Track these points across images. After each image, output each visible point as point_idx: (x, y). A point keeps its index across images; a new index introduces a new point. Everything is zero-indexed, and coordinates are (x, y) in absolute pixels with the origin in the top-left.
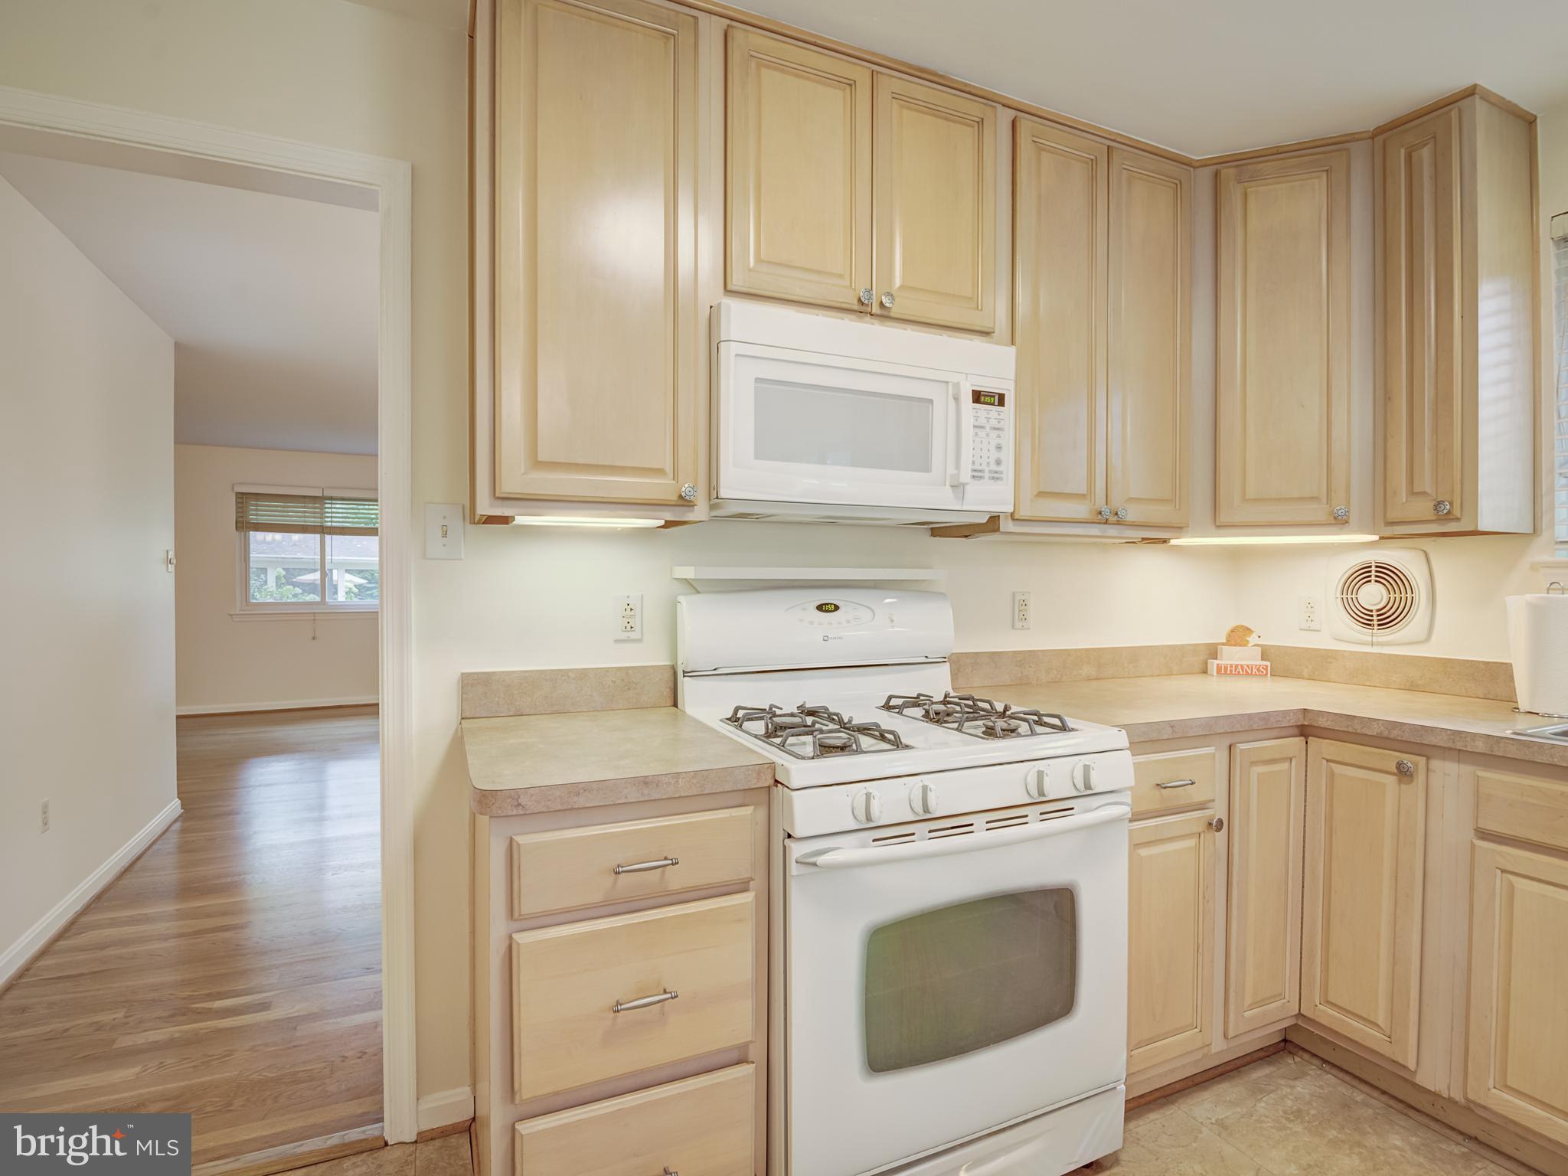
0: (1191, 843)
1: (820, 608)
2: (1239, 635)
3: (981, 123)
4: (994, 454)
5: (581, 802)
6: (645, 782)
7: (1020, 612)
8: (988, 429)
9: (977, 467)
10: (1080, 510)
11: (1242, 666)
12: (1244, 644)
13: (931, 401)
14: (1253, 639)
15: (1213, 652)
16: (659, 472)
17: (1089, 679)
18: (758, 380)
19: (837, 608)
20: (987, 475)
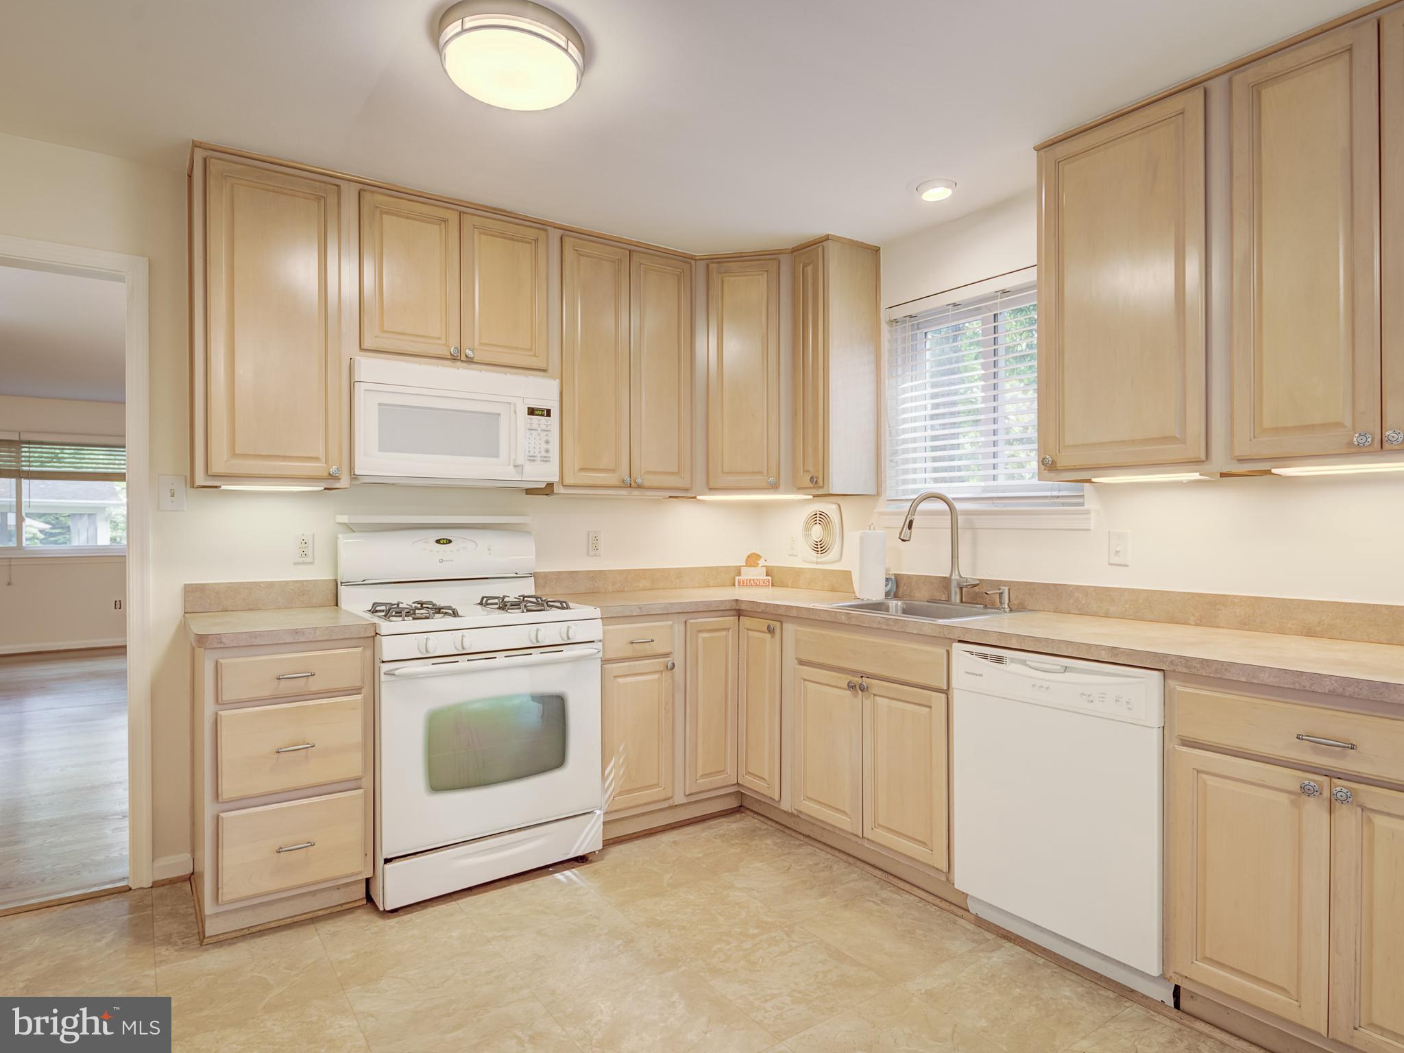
0: (656, 676)
1: (438, 541)
2: (752, 560)
3: (536, 240)
4: (544, 446)
5: (258, 642)
6: (296, 632)
7: (593, 544)
8: (539, 430)
9: (532, 454)
10: (611, 479)
11: (753, 580)
12: (756, 565)
13: (500, 414)
14: (761, 562)
15: (738, 571)
16: (316, 459)
17: (645, 589)
18: (379, 404)
19: (450, 541)
20: (539, 459)
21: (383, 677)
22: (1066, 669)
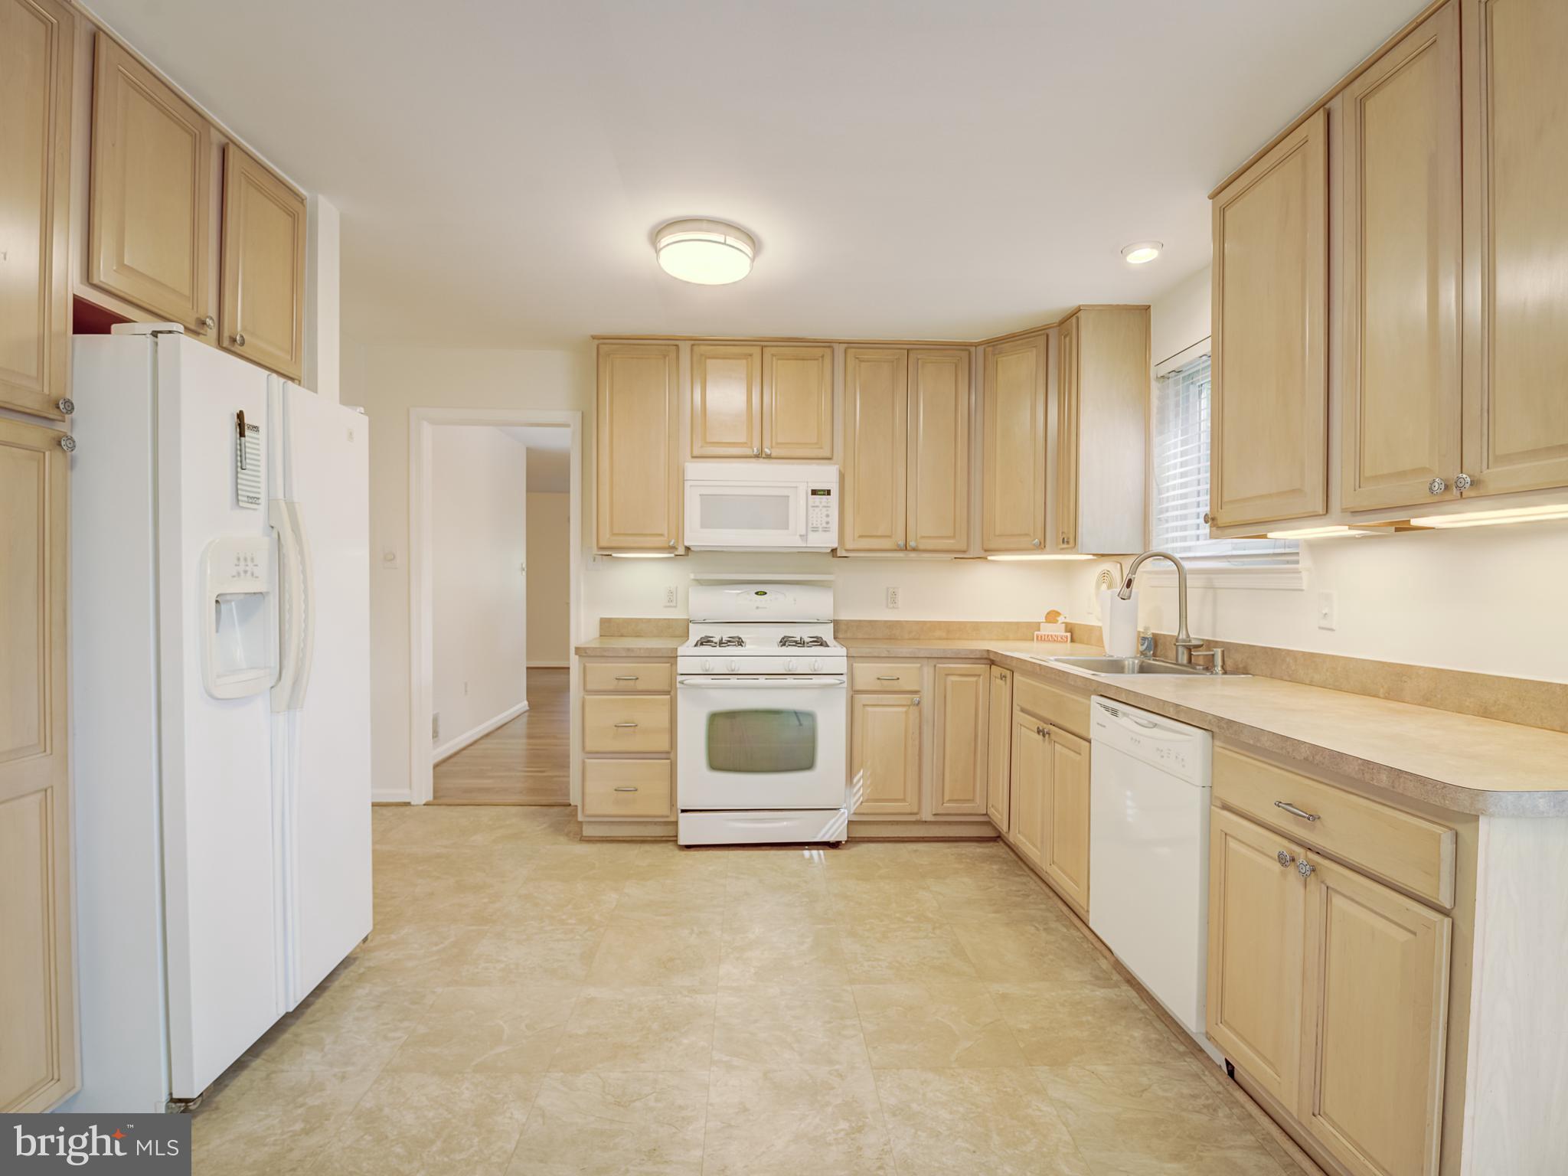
0: (904, 709)
1: (757, 593)
2: (1052, 616)
3: (823, 357)
4: (825, 519)
5: (606, 654)
6: (628, 650)
7: (892, 598)
8: (821, 506)
9: (815, 525)
10: (887, 544)
11: (1052, 636)
12: (1056, 622)
13: (788, 497)
14: (1061, 619)
15: (1037, 626)
16: (662, 535)
17: (940, 639)
18: (700, 495)
19: (766, 593)
20: (820, 529)
21: (678, 685)
22: (1155, 725)
